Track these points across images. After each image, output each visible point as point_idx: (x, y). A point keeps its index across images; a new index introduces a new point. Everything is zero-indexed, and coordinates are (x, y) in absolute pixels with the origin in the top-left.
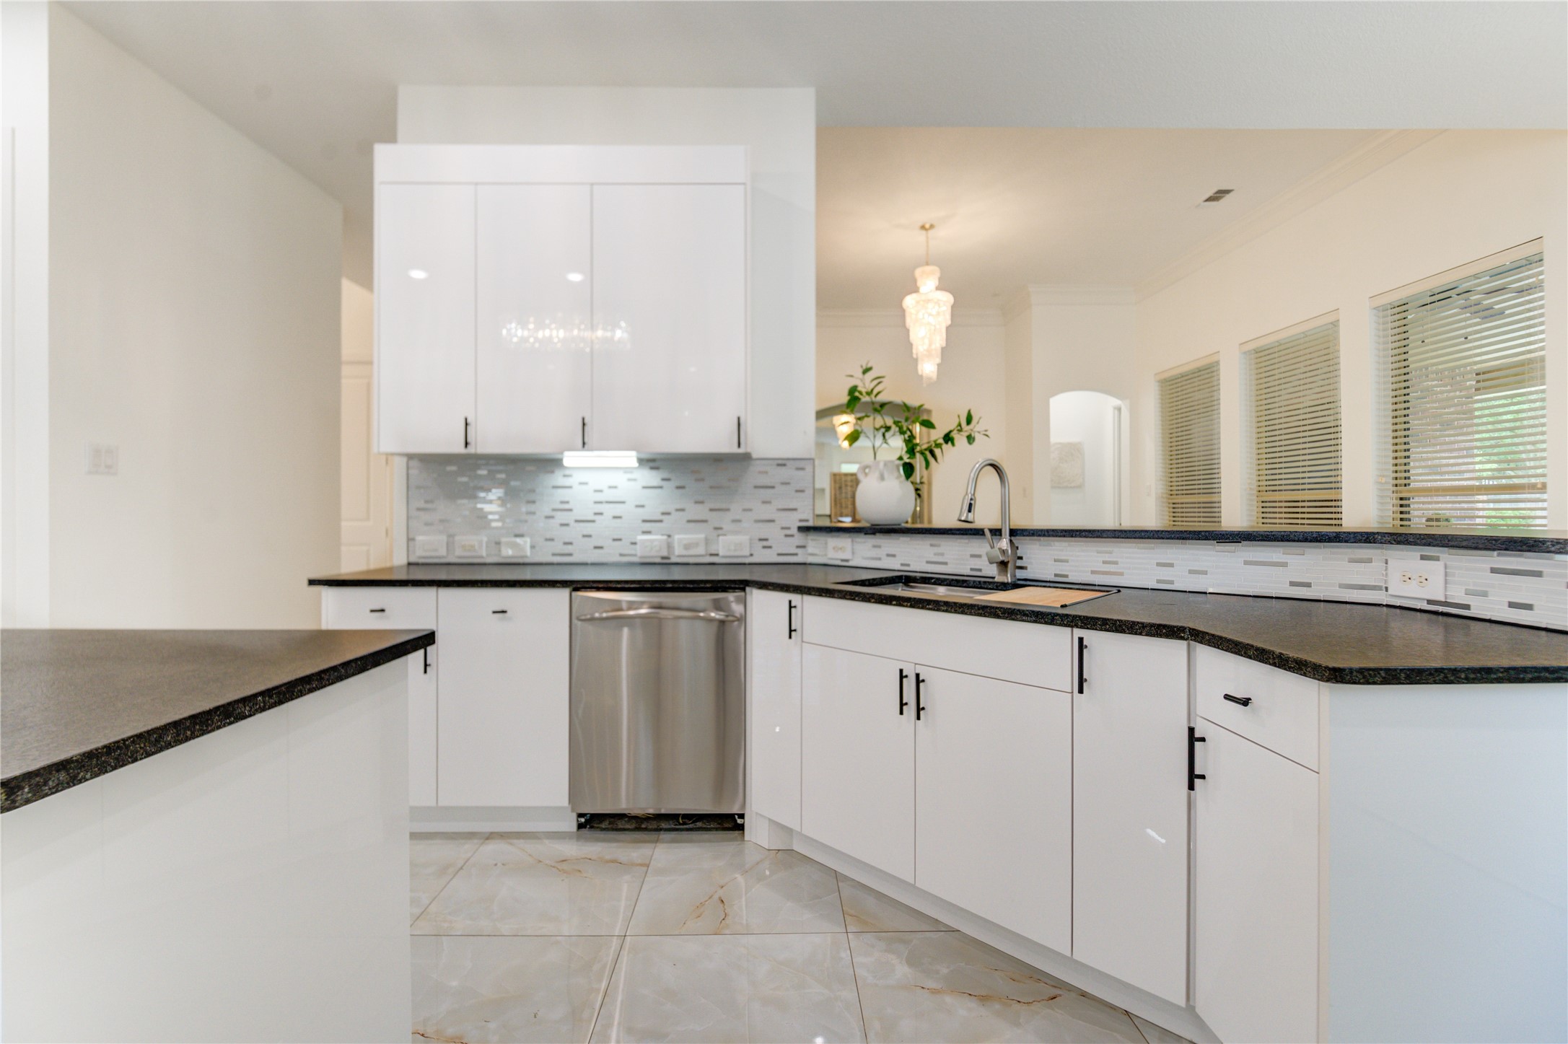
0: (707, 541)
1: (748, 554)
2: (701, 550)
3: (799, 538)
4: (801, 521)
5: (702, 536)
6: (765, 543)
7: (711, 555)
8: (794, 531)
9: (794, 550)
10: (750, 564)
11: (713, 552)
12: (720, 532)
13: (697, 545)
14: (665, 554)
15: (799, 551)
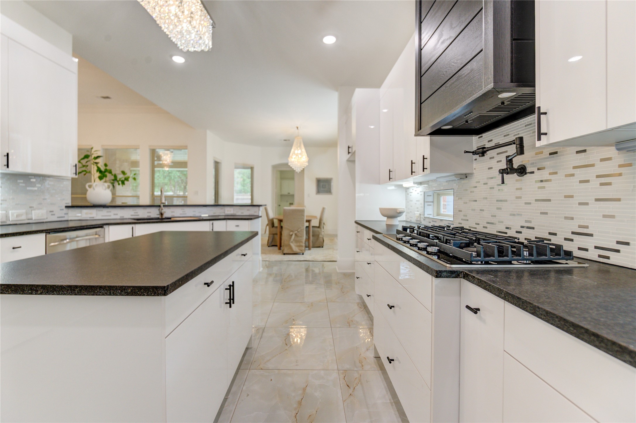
0: (27, 214)
1: (46, 218)
2: (24, 217)
3: (66, 210)
4: (66, 203)
5: (24, 211)
6: (52, 213)
7: (28, 219)
8: (64, 208)
9: (63, 215)
10: (46, 222)
11: (30, 218)
12: (32, 209)
13: (21, 215)
14: (4, 220)
15: (66, 216)
